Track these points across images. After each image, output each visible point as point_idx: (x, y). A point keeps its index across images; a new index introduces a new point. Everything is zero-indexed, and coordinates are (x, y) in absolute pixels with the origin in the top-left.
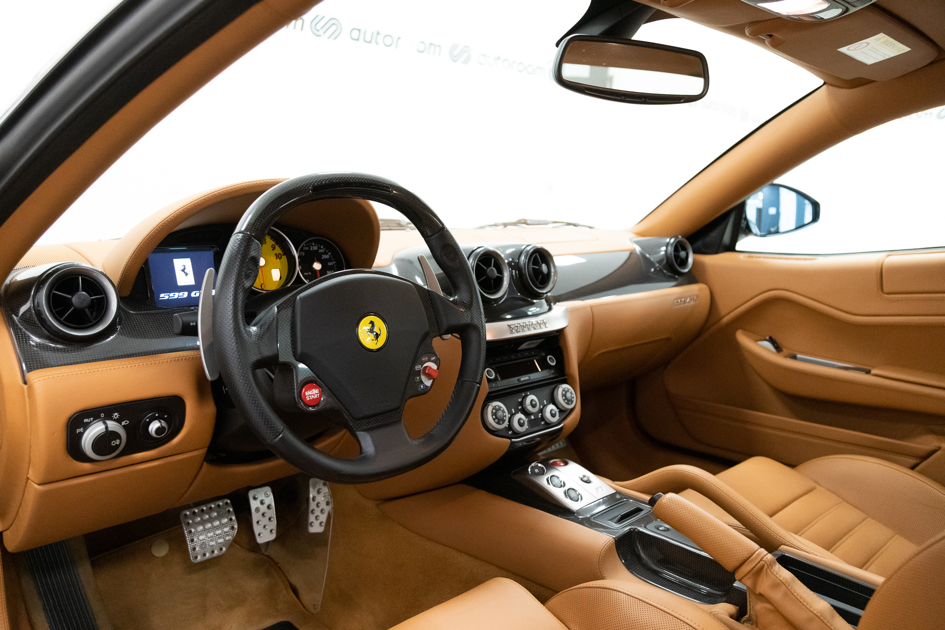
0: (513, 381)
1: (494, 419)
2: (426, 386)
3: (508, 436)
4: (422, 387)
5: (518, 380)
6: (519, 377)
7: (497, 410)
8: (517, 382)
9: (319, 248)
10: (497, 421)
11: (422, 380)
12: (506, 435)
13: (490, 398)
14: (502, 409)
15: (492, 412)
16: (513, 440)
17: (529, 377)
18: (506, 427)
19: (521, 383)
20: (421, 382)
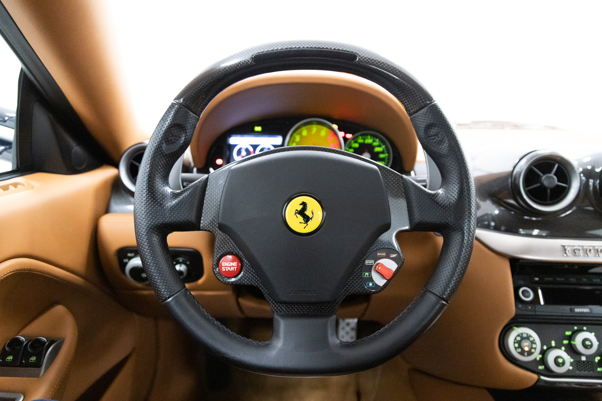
0: (563, 310)
1: (516, 348)
2: (376, 284)
3: (537, 371)
4: (371, 284)
5: (572, 310)
6: (572, 307)
7: (523, 338)
8: (569, 312)
9: (374, 141)
10: (520, 350)
11: (371, 277)
12: (535, 369)
13: (517, 321)
14: (531, 339)
15: (515, 339)
16: (542, 378)
17: (591, 309)
18: (536, 359)
19: (574, 315)
20: (371, 279)
